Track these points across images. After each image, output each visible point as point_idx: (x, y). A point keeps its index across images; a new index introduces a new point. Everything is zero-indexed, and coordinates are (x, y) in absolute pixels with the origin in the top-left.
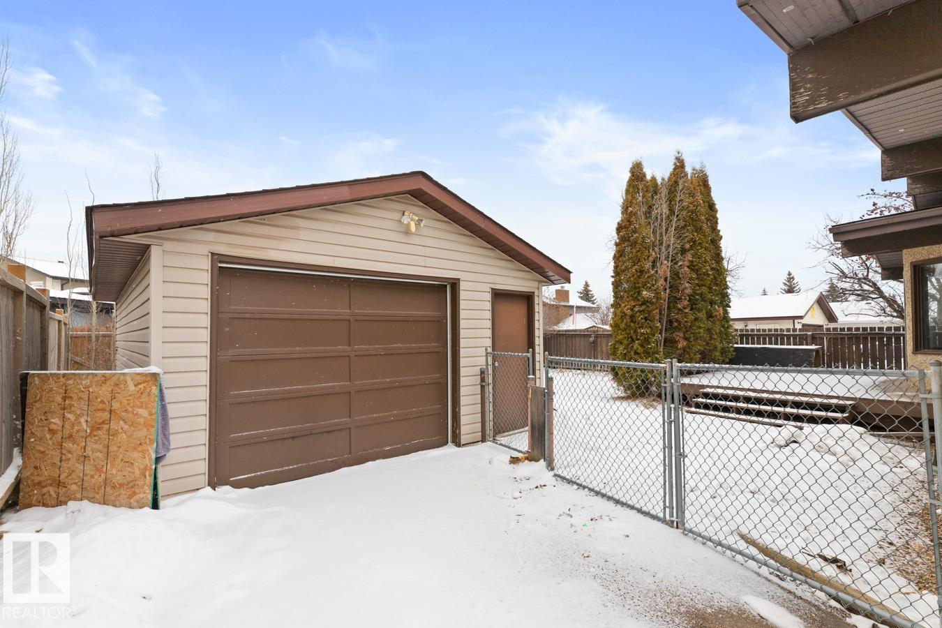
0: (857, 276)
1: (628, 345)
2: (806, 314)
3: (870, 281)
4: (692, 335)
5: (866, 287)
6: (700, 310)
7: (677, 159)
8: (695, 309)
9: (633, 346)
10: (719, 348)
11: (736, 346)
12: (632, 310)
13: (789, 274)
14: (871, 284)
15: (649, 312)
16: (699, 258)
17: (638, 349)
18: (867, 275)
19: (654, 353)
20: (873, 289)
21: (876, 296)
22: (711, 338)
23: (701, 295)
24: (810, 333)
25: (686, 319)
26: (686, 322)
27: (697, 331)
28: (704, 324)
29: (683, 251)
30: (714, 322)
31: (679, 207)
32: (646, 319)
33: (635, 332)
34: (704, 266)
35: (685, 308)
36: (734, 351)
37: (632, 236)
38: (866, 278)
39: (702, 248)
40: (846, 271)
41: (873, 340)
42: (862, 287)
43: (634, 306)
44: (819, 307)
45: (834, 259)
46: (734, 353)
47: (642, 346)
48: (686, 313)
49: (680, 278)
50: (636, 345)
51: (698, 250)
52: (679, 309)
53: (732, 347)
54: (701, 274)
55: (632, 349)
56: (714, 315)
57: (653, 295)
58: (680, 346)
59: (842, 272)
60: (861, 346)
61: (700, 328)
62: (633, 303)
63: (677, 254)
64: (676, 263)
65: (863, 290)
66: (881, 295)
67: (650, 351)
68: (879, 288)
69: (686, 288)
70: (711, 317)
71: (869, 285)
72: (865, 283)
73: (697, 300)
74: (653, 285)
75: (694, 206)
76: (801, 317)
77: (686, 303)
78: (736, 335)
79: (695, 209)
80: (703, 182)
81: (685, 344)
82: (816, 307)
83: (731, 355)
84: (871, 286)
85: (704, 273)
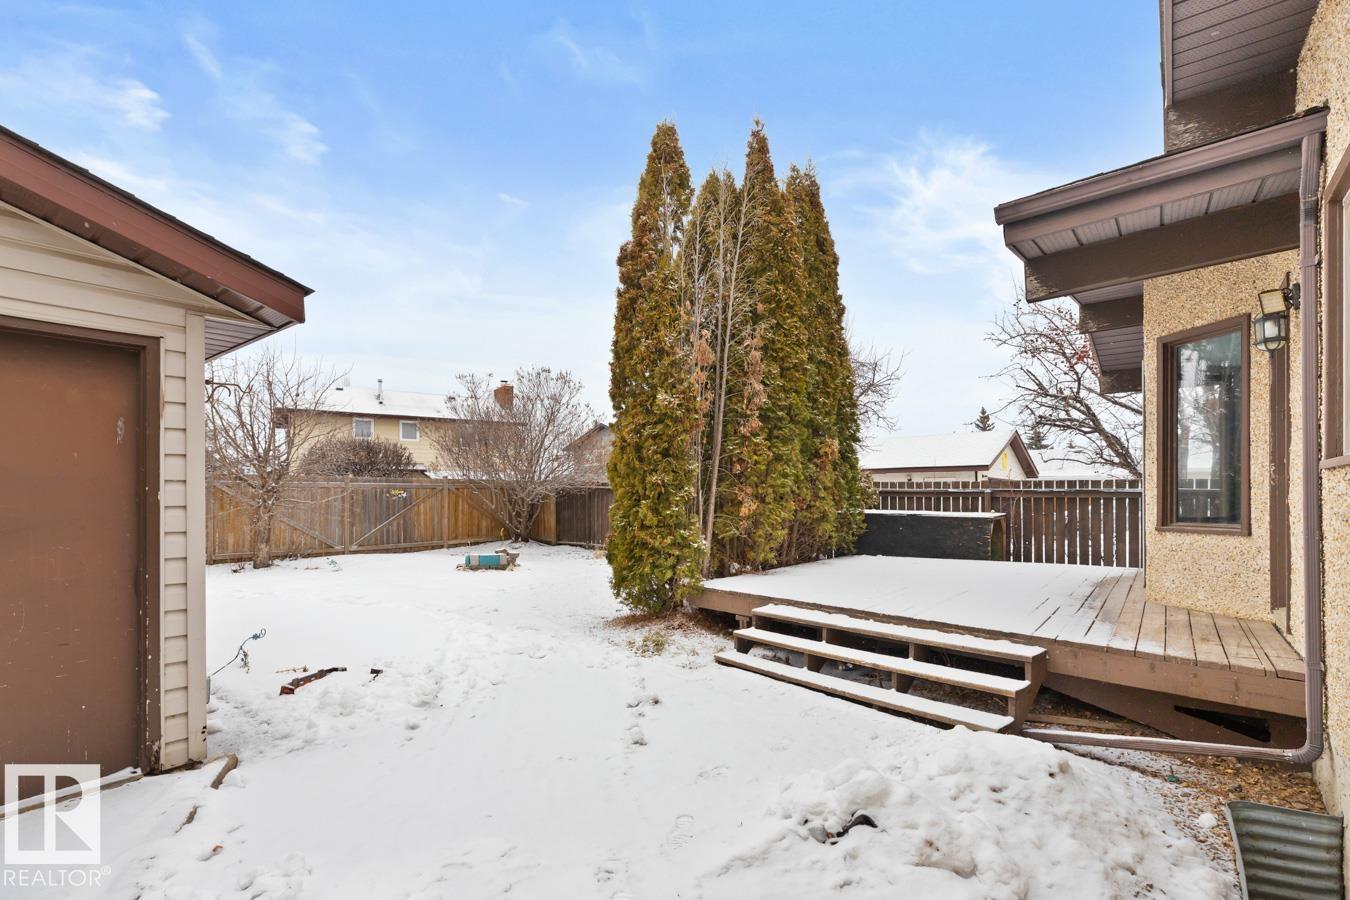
0: (1062, 393)
1: (631, 507)
2: (993, 463)
3: (1080, 401)
4: (770, 490)
5: (1075, 414)
6: (786, 441)
7: (755, 134)
8: (777, 438)
9: (637, 512)
10: (832, 517)
11: (867, 511)
12: (637, 431)
13: (983, 412)
14: (1082, 408)
15: (672, 438)
16: (785, 336)
17: (645, 516)
18: (1078, 392)
19: (678, 526)
20: (1083, 417)
21: (1089, 430)
22: (816, 496)
23: (789, 409)
24: (988, 491)
25: (755, 457)
26: (756, 463)
27: (779, 482)
28: (796, 467)
29: (756, 318)
30: (821, 467)
31: (746, 225)
32: (665, 454)
33: (643, 480)
34: (797, 353)
35: (756, 435)
36: (864, 521)
37: (645, 275)
38: (1077, 399)
39: (793, 316)
40: (1046, 384)
41: (1084, 501)
42: (1068, 414)
43: (644, 425)
44: (1013, 454)
45: (1028, 361)
46: (865, 525)
47: (656, 511)
48: (757, 444)
49: (746, 374)
50: (644, 509)
51: (785, 319)
52: (744, 437)
53: (860, 514)
54: (789, 369)
55: (635, 519)
56: (821, 452)
57: (677, 402)
58: (744, 511)
59: (1040, 385)
60: (1066, 513)
61: (785, 476)
62: (640, 419)
63: (743, 323)
64: (739, 343)
65: (1072, 420)
66: (1097, 428)
67: (671, 522)
68: (1094, 415)
69: (756, 394)
70: (817, 455)
71: (1080, 411)
72: (1075, 408)
73: (781, 419)
74: (681, 381)
75: (781, 231)
76: (986, 468)
77: (756, 423)
78: (875, 493)
79: (783, 238)
80: (808, 196)
81: (754, 507)
82: (1009, 452)
83: (859, 527)
84: (1083, 412)
85: (795, 365)
